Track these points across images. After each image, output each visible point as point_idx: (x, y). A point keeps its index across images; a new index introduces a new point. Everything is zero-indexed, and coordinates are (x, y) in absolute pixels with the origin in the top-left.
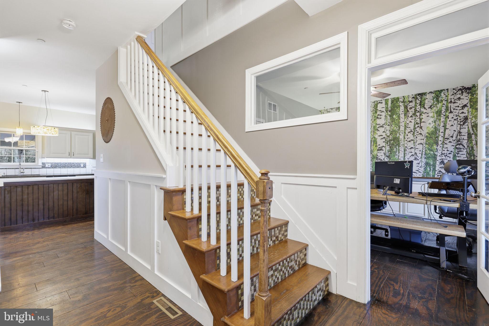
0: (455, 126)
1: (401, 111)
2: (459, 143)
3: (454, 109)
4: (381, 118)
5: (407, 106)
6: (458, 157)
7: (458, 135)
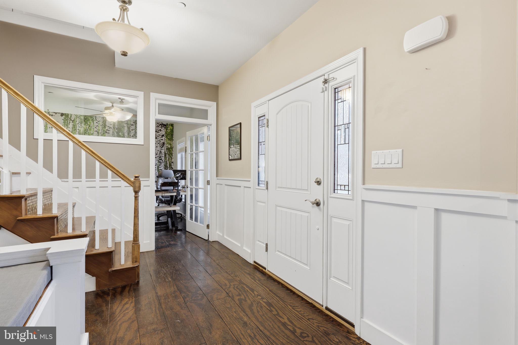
0: (158, 147)
1: (125, 130)
2: (160, 158)
3: (158, 136)
4: (109, 133)
5: (129, 127)
6: (160, 167)
7: (160, 154)
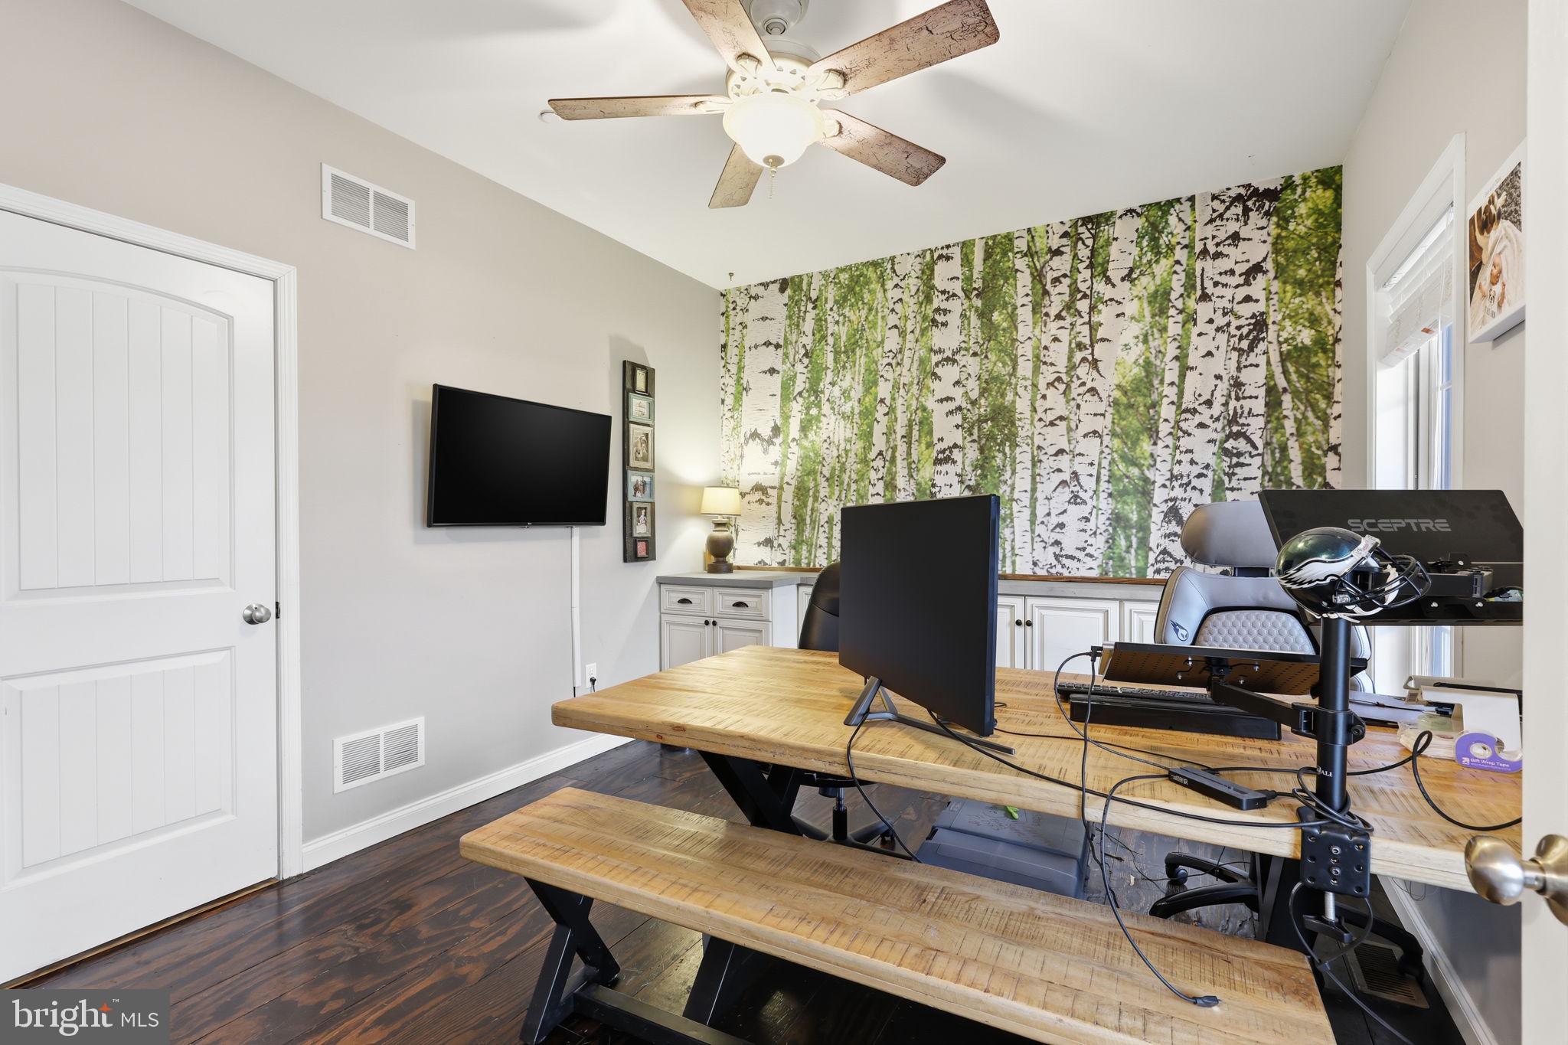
0: (1220, 355)
1: (1021, 291)
2: (1235, 429)
3: (1216, 284)
4: (945, 324)
5: (1042, 268)
6: (1232, 489)
7: (1229, 396)
